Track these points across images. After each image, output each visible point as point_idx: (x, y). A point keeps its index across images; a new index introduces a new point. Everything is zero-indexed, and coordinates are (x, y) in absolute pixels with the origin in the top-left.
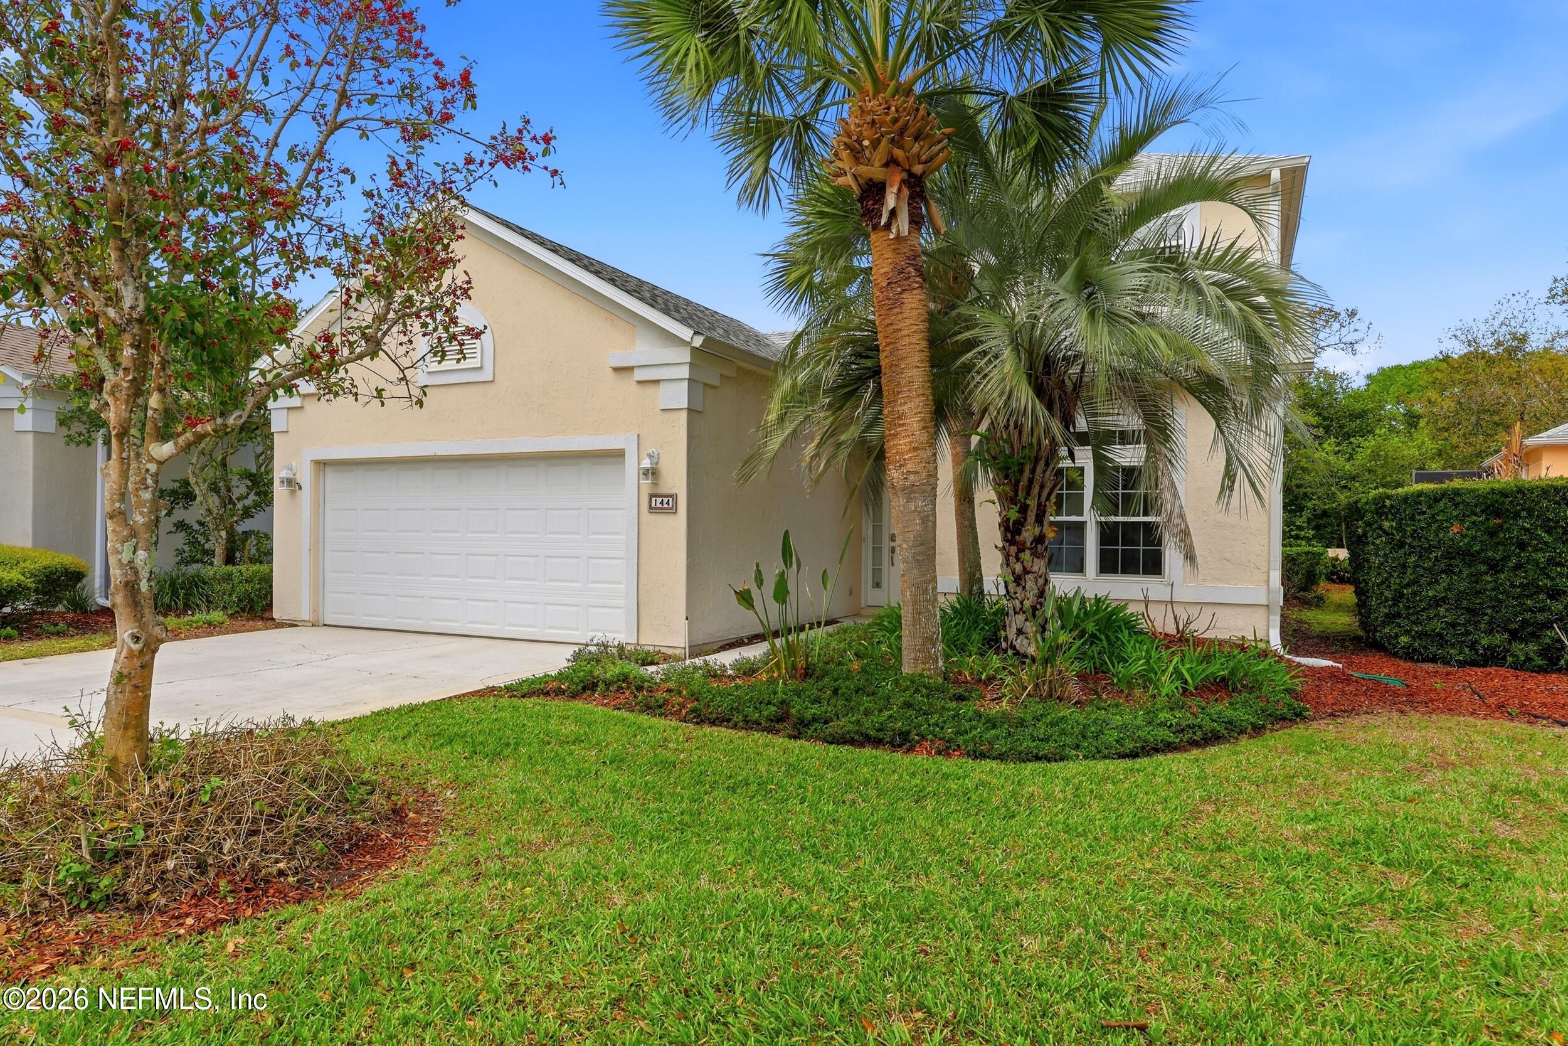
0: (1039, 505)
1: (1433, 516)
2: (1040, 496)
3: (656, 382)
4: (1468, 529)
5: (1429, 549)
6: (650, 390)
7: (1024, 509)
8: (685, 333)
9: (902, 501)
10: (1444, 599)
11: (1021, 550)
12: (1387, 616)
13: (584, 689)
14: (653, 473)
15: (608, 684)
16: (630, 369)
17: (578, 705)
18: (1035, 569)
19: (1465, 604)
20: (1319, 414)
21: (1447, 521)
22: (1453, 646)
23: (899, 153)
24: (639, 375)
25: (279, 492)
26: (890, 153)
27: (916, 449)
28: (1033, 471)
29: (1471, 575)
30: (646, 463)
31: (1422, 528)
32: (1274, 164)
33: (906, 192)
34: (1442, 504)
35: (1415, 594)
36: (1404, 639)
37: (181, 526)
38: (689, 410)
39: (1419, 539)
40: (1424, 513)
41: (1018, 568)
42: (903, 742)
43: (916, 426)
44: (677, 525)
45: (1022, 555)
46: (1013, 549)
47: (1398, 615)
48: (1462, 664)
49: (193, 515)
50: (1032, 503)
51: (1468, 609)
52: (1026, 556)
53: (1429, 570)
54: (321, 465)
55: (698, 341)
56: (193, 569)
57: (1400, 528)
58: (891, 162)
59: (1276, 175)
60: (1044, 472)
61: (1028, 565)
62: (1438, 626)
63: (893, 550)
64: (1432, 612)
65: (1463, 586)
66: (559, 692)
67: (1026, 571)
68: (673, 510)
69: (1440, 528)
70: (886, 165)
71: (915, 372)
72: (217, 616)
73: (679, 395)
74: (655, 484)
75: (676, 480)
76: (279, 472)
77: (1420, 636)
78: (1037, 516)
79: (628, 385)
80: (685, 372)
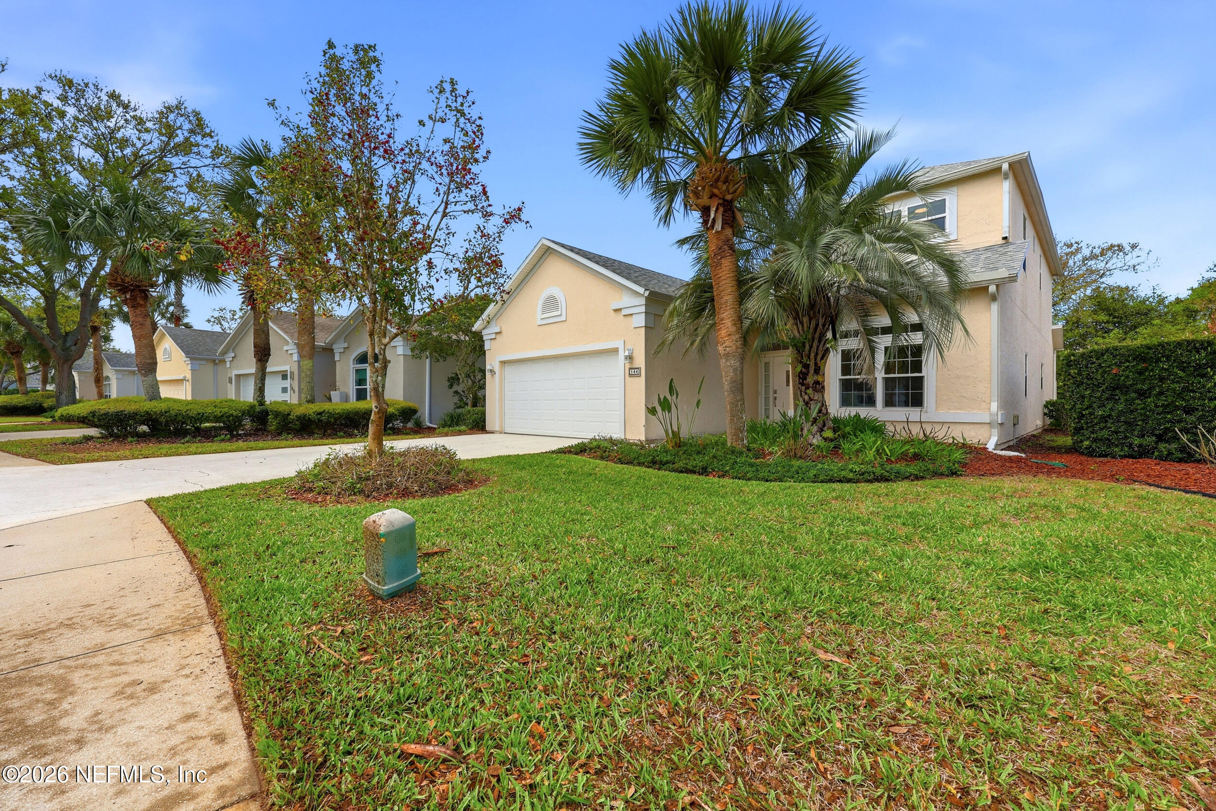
0: (816, 364)
1: (1100, 364)
2: (816, 359)
3: (632, 315)
4: (1123, 371)
5: (1098, 386)
6: (629, 318)
7: (806, 366)
8: (641, 290)
9: (724, 361)
10: (1109, 416)
11: (807, 388)
12: (1075, 429)
13: (581, 451)
14: (630, 358)
15: (591, 449)
16: (620, 310)
17: (579, 457)
18: (816, 398)
19: (1123, 419)
20: (1110, 315)
21: (1109, 367)
22: (1117, 446)
23: (716, 191)
24: (624, 312)
25: (488, 375)
26: (711, 191)
27: (729, 335)
28: (811, 347)
29: (1127, 400)
30: (627, 353)
31: (1093, 372)
32: (1004, 159)
33: (721, 209)
34: (1105, 357)
35: (1090, 414)
36: (1087, 443)
37: (456, 392)
38: (646, 327)
39: (1092, 379)
40: (1093, 363)
41: (806, 398)
42: (704, 471)
43: (729, 324)
44: (640, 383)
45: (808, 391)
46: (803, 388)
47: (1082, 428)
48: (1122, 457)
49: (459, 388)
50: (812, 364)
51: (1125, 422)
52: (810, 391)
53: (1099, 398)
54: (503, 363)
55: (647, 293)
56: (460, 411)
57: (1079, 374)
58: (712, 196)
59: (1005, 166)
60: (818, 347)
61: (812, 396)
62: (1105, 433)
63: (775, 398)
64: (1102, 425)
65: (1121, 407)
66: (570, 452)
67: (811, 399)
68: (639, 375)
69: (1104, 372)
70: (711, 197)
71: (728, 297)
72: (463, 428)
73: (640, 320)
74: (631, 363)
75: (640, 361)
76: (488, 367)
77: (1095, 440)
78: (815, 370)
79: (619, 317)
80: (643, 309)
